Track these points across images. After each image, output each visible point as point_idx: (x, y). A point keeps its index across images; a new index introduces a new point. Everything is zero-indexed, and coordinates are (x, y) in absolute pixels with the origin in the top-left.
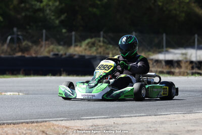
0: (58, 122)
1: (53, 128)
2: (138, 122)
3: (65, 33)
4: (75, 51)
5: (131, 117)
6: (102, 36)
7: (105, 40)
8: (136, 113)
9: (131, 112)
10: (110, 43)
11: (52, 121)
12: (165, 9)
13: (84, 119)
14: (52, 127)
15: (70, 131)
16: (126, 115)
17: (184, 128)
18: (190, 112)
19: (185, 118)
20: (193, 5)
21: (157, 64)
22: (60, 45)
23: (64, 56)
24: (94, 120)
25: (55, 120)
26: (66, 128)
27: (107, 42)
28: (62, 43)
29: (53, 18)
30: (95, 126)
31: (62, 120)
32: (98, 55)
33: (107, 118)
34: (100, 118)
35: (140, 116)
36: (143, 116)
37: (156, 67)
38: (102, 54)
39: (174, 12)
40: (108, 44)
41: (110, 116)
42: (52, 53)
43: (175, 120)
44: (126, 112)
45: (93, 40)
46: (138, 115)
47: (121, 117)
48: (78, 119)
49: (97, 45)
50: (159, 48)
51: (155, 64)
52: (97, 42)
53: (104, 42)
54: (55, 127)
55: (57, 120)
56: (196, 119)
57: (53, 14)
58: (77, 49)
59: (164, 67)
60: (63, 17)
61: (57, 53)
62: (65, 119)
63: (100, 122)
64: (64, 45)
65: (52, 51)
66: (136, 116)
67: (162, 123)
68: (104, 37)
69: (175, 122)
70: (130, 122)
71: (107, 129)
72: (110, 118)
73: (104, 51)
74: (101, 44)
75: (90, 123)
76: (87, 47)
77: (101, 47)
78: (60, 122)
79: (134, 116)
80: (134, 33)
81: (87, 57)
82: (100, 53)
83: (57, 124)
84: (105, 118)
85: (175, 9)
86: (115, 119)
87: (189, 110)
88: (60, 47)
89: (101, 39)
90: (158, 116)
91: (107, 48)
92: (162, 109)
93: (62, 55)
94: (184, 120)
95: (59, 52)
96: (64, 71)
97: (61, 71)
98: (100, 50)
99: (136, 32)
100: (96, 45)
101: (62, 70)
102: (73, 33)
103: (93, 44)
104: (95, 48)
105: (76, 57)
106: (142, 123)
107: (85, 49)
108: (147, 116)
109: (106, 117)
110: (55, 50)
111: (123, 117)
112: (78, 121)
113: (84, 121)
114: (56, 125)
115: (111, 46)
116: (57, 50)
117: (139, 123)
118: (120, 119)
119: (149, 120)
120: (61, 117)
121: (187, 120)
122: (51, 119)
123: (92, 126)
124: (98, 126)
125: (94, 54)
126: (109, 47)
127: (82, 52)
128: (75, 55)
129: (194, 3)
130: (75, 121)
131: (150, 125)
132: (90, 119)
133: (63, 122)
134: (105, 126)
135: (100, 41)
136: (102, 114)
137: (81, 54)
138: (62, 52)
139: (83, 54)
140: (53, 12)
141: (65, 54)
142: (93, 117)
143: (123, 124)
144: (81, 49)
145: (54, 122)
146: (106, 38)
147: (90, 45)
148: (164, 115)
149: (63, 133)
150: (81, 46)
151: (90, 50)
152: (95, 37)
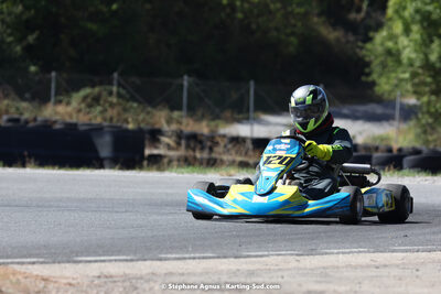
0: (24, 266)
1: (14, 280)
2: (199, 271)
3: (36, 73)
4: (56, 113)
5: (185, 258)
6: (115, 82)
7: (123, 91)
8: (194, 251)
9: (183, 248)
10: (133, 99)
11: (12, 263)
12: (254, 26)
13: (80, 262)
14: (11, 277)
15: (51, 286)
16: (174, 256)
17: (300, 285)
18: (312, 252)
19: (301, 265)
20: (316, 19)
21: (234, 146)
22: (23, 99)
23: (31, 125)
24: (103, 264)
25: (18, 263)
26: (44, 280)
27: (128, 96)
28: (27, 95)
29: (10, 39)
30: (106, 277)
31: (34, 263)
32: (106, 124)
33: (132, 260)
34: (115, 260)
35: (204, 258)
36: (210, 258)
37: (233, 152)
38: (115, 122)
39: (274, 34)
40: (128, 101)
41: (138, 256)
42: (5, 117)
43: (280, 270)
44: (172, 249)
45: (97, 90)
46: (197, 255)
47: (160, 260)
48: (68, 262)
49: (106, 101)
50: (240, 112)
51: (230, 146)
52: (105, 94)
53: (119, 95)
54: (20, 277)
55: (23, 263)
56: (324, 268)
57: (9, 31)
58: (61, 109)
59: (251, 153)
60: (31, 38)
61: (16, 116)
62: (41, 260)
63: (115, 268)
64: (32, 100)
65: (7, 112)
66: (194, 258)
67: (251, 273)
68: (119, 85)
69: (280, 274)
70: (180, 271)
71: (132, 283)
72: (138, 260)
73: (119, 114)
74: (114, 100)
75: (94, 269)
76: (83, 106)
77: (112, 105)
78: (30, 267)
79: (190, 258)
80: (186, 77)
81: (82, 128)
82: (111, 119)
83: (23, 271)
84: (127, 260)
85: (277, 29)
86: (148, 263)
87: (309, 247)
88: (24, 105)
89: (115, 89)
90: (242, 260)
91: (125, 110)
92: (250, 243)
93: (27, 122)
94: (299, 269)
95: (21, 114)
96: (30, 157)
97: (24, 157)
98: (111, 113)
99: (189, 76)
100: (102, 102)
101: (26, 153)
102: (53, 74)
103: (96, 100)
104: (99, 108)
105: (58, 126)
106: (207, 273)
107: (79, 111)
108: (218, 257)
109: (129, 258)
110: (13, 110)
111: (166, 259)
112: (67, 265)
113: (80, 265)
114: (20, 273)
115: (135, 105)
116: (17, 109)
117: (201, 274)
118: (158, 263)
119: (223, 267)
120: (30, 256)
121: (305, 269)
122: (9, 260)
123: (99, 277)
124: (111, 277)
125: (98, 120)
126: (131, 107)
127: (71, 116)
128: (55, 122)
129: (319, 15)
130: (63, 265)
131: (224, 278)
132: (96, 261)
133: (36, 266)
134: (126, 278)
135: (111, 93)
136: (119, 252)
137: (68, 120)
138: (26, 116)
139: (74, 120)
140: (8, 27)
141: (35, 119)
142: (102, 258)
143: (166, 274)
144: (69, 109)
145: (17, 267)
146: (124, 88)
147: (89, 100)
148: (256, 256)
149: (36, 290)
150: (68, 104)
151: (89, 113)
152: (101, 83)
